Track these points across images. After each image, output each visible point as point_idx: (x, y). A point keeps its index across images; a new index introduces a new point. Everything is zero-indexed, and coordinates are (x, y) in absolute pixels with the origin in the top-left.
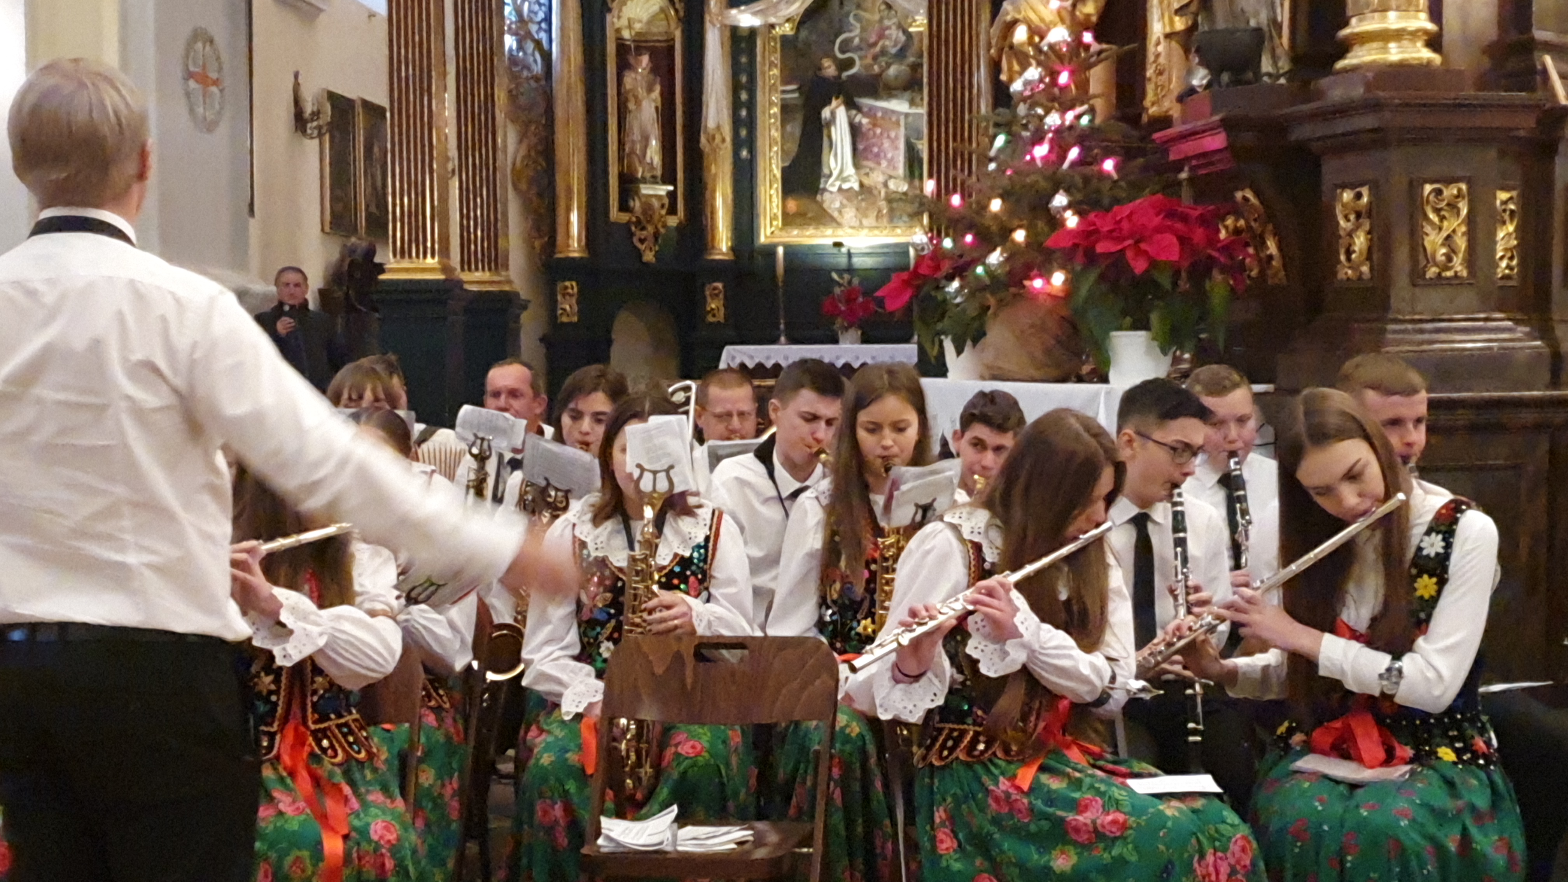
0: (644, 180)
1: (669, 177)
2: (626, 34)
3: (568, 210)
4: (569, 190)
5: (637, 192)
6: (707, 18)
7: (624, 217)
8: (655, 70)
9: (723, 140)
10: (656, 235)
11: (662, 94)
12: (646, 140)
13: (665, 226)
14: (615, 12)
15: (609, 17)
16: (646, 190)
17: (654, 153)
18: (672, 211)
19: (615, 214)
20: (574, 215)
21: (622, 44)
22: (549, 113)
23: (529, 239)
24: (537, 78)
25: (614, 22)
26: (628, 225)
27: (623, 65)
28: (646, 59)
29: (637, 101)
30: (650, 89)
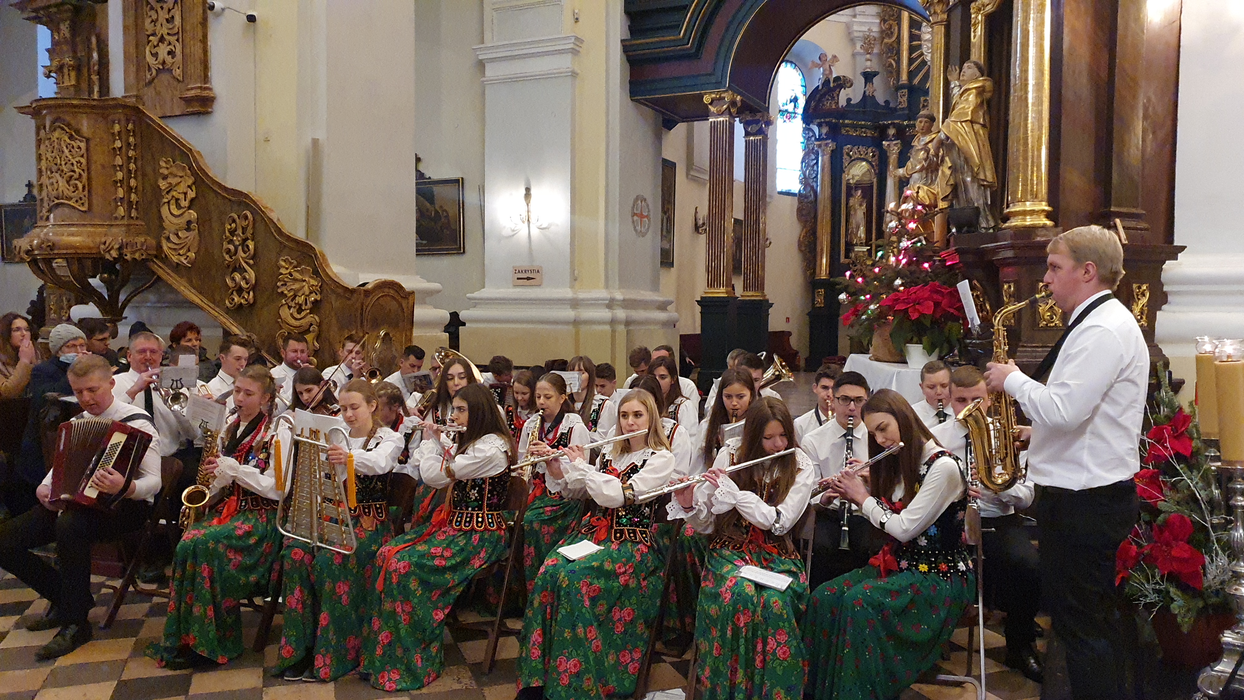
0: (856, 245)
1: (868, 243)
2: (851, 181)
3: (821, 258)
4: (822, 250)
6: (888, 173)
7: (847, 261)
8: (863, 197)
11: (866, 207)
12: (858, 228)
13: (865, 264)
14: (847, 172)
15: (843, 175)
16: (857, 249)
17: (862, 233)
19: (842, 259)
20: (824, 261)
21: (849, 187)
22: (815, 217)
23: (805, 272)
24: (811, 202)
25: (846, 177)
26: (849, 264)
27: (849, 195)
28: (859, 192)
29: (855, 210)
30: (861, 205)
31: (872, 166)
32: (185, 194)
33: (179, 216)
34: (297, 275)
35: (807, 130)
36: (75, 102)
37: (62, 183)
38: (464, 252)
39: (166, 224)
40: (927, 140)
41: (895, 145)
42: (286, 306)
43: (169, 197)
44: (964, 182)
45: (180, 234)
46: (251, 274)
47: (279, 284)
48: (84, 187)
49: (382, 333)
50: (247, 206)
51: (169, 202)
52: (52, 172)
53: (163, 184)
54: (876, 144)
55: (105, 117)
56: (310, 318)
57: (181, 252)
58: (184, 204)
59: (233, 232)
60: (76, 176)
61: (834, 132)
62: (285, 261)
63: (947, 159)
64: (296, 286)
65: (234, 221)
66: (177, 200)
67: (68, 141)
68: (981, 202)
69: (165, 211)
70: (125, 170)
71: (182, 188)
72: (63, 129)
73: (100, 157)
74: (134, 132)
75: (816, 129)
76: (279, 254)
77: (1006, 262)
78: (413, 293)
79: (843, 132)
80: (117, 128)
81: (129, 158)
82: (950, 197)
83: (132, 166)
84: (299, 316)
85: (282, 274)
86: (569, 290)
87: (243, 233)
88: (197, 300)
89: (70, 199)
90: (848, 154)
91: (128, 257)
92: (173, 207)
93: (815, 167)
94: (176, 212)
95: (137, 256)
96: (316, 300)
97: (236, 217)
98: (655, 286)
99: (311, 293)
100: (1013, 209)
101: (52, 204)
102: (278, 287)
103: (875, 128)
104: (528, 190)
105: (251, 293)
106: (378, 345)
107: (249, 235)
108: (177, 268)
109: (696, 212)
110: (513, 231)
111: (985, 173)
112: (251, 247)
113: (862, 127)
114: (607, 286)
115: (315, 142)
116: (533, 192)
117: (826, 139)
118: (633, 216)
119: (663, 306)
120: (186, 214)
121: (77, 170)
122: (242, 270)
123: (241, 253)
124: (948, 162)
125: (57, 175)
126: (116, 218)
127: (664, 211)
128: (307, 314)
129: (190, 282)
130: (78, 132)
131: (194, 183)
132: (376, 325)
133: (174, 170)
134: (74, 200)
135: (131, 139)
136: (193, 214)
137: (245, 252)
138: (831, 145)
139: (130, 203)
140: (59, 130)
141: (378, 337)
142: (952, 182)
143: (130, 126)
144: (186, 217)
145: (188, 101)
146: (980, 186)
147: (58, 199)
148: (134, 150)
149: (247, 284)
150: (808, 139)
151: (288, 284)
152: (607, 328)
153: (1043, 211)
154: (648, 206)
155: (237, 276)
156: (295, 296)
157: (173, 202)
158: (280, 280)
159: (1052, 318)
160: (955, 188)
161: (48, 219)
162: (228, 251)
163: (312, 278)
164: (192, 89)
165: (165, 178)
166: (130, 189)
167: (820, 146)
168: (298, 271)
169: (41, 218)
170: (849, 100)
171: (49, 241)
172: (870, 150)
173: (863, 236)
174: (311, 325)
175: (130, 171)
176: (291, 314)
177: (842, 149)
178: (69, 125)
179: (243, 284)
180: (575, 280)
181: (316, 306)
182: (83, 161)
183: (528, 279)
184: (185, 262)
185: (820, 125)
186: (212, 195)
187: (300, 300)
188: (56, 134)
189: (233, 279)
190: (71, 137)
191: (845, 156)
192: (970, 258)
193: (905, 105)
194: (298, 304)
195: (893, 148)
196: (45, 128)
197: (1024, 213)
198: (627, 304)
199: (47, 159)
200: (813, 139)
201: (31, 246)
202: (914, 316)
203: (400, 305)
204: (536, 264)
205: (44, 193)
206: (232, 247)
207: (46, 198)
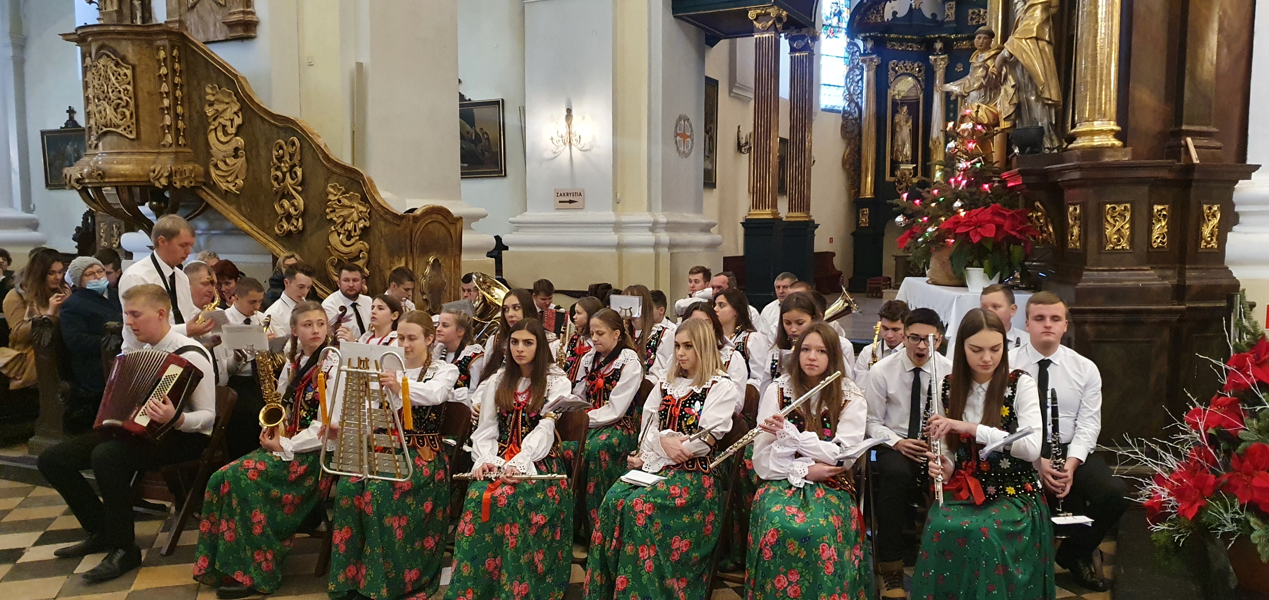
0: (902, 163)
1: (914, 160)
2: (897, 97)
3: (866, 177)
4: (867, 168)
5: (898, 168)
6: (935, 88)
7: (892, 179)
8: (909, 113)
9: (940, 143)
10: (907, 187)
11: (912, 124)
12: (904, 145)
13: (911, 183)
14: (892, 88)
15: (889, 91)
16: (903, 167)
17: (907, 150)
18: (915, 175)
19: (888, 178)
20: (869, 179)
21: (894, 102)
22: (860, 134)
23: (849, 190)
24: (855, 119)
25: (891, 92)
26: (894, 182)
27: (895, 112)
28: (905, 108)
29: (901, 127)
30: (907, 122)
31: (919, 81)
32: (232, 120)
33: (227, 142)
34: (346, 202)
35: (851, 44)
36: (120, 28)
37: (110, 111)
38: (505, 175)
39: (214, 151)
40: (986, 58)
41: (942, 59)
42: (336, 234)
43: (216, 123)
44: (1028, 101)
45: (228, 161)
46: (300, 201)
47: (328, 210)
48: (131, 115)
49: (431, 260)
50: (294, 133)
51: (216, 129)
52: (99, 100)
53: (210, 111)
54: (923, 57)
55: (150, 44)
56: (360, 245)
57: (229, 179)
58: (232, 130)
59: (280, 159)
60: (123, 104)
61: (879, 46)
62: (332, 187)
63: (1010, 77)
64: (345, 212)
65: (281, 148)
66: (224, 126)
67: (115, 68)
68: (1045, 121)
69: (212, 137)
70: (171, 97)
71: (228, 114)
72: (108, 56)
73: (145, 85)
74: (179, 58)
75: (861, 44)
76: (327, 180)
77: (1072, 184)
78: (461, 218)
79: (889, 46)
80: (162, 54)
81: (176, 85)
82: (1013, 117)
83: (178, 93)
84: (348, 243)
85: (330, 200)
86: (612, 213)
87: (291, 160)
88: (247, 227)
89: (118, 126)
90: (893, 69)
91: (178, 185)
92: (220, 134)
93: (860, 84)
94: (223, 139)
95: (186, 184)
96: (365, 226)
97: (282, 142)
98: (699, 208)
99: (360, 219)
100: (1079, 129)
101: (100, 132)
102: (327, 214)
103: (920, 42)
104: (569, 111)
105: (300, 220)
106: (428, 270)
107: (297, 162)
108: (226, 195)
109: (739, 131)
110: (555, 153)
111: (1050, 91)
112: (299, 171)
113: (908, 41)
114: (650, 209)
115: (360, 66)
116: (574, 113)
117: (871, 54)
118: (676, 137)
119: (706, 228)
120: (234, 140)
121: (125, 98)
122: (290, 197)
123: (289, 180)
124: (1011, 81)
125: (105, 103)
126: (164, 146)
127: (707, 132)
128: (356, 241)
129: (239, 209)
130: (124, 59)
131: (240, 110)
132: (425, 251)
133: (220, 96)
134: (122, 128)
135: (177, 66)
136: (240, 141)
137: (293, 179)
138: (876, 60)
139: (178, 130)
140: (105, 57)
141: (428, 263)
142: (1015, 101)
143: (175, 52)
144: (233, 144)
145: (231, 26)
146: (1044, 105)
147: (106, 127)
148: (180, 76)
149: (296, 210)
150: (853, 54)
151: (337, 210)
152: (651, 251)
153: (1112, 130)
154: (691, 126)
155: (286, 203)
156: (344, 223)
157: (220, 129)
158: (329, 207)
159: (1119, 241)
160: (1018, 107)
161: (96, 147)
162: (276, 178)
163: (360, 204)
164: (234, 13)
165: (211, 104)
166: (177, 115)
167: (864, 61)
168: (346, 198)
169: (90, 146)
170: (895, 13)
171: (99, 169)
172: (916, 65)
173: (909, 153)
174: (361, 251)
175: (176, 99)
176: (341, 242)
177: (887, 65)
178: (115, 52)
179: (292, 210)
180: (618, 203)
181: (365, 233)
182: (130, 88)
183: (571, 202)
184: (234, 189)
185: (865, 40)
186: (258, 120)
187: (349, 226)
188: (102, 61)
189: (282, 206)
190: (117, 65)
191: (891, 71)
192: (1033, 180)
193: (953, 18)
194: (347, 230)
195: (940, 62)
196: (90, 56)
197: (1092, 133)
198: (671, 227)
199: (94, 86)
200: (858, 53)
201: (81, 174)
202: (976, 239)
203: (449, 231)
204: (577, 188)
205: (92, 122)
206: (279, 174)
207: (94, 126)
